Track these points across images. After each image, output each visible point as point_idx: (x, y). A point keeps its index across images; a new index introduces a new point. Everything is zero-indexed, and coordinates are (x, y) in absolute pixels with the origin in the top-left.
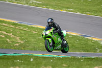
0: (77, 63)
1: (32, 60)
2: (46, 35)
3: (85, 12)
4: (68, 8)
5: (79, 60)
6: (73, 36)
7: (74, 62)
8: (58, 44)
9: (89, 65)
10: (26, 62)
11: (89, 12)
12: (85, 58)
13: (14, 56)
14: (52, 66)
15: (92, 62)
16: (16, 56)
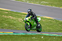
1: (42, 37)
2: (26, 20)
8: (34, 26)
10: (39, 39)
13: (31, 35)
16: (33, 35)
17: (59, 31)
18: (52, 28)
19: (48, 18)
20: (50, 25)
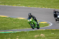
0: (25, 35)
3: (27, 5)
4: (17, 4)
5: (26, 33)
6: (21, 19)
7: (23, 34)
9: (31, 35)
11: (29, 5)
12: (29, 32)
14: (10, 38)
15: (33, 33)
17: (14, 27)
18: (7, 26)
19: (3, 16)
20: (5, 23)
